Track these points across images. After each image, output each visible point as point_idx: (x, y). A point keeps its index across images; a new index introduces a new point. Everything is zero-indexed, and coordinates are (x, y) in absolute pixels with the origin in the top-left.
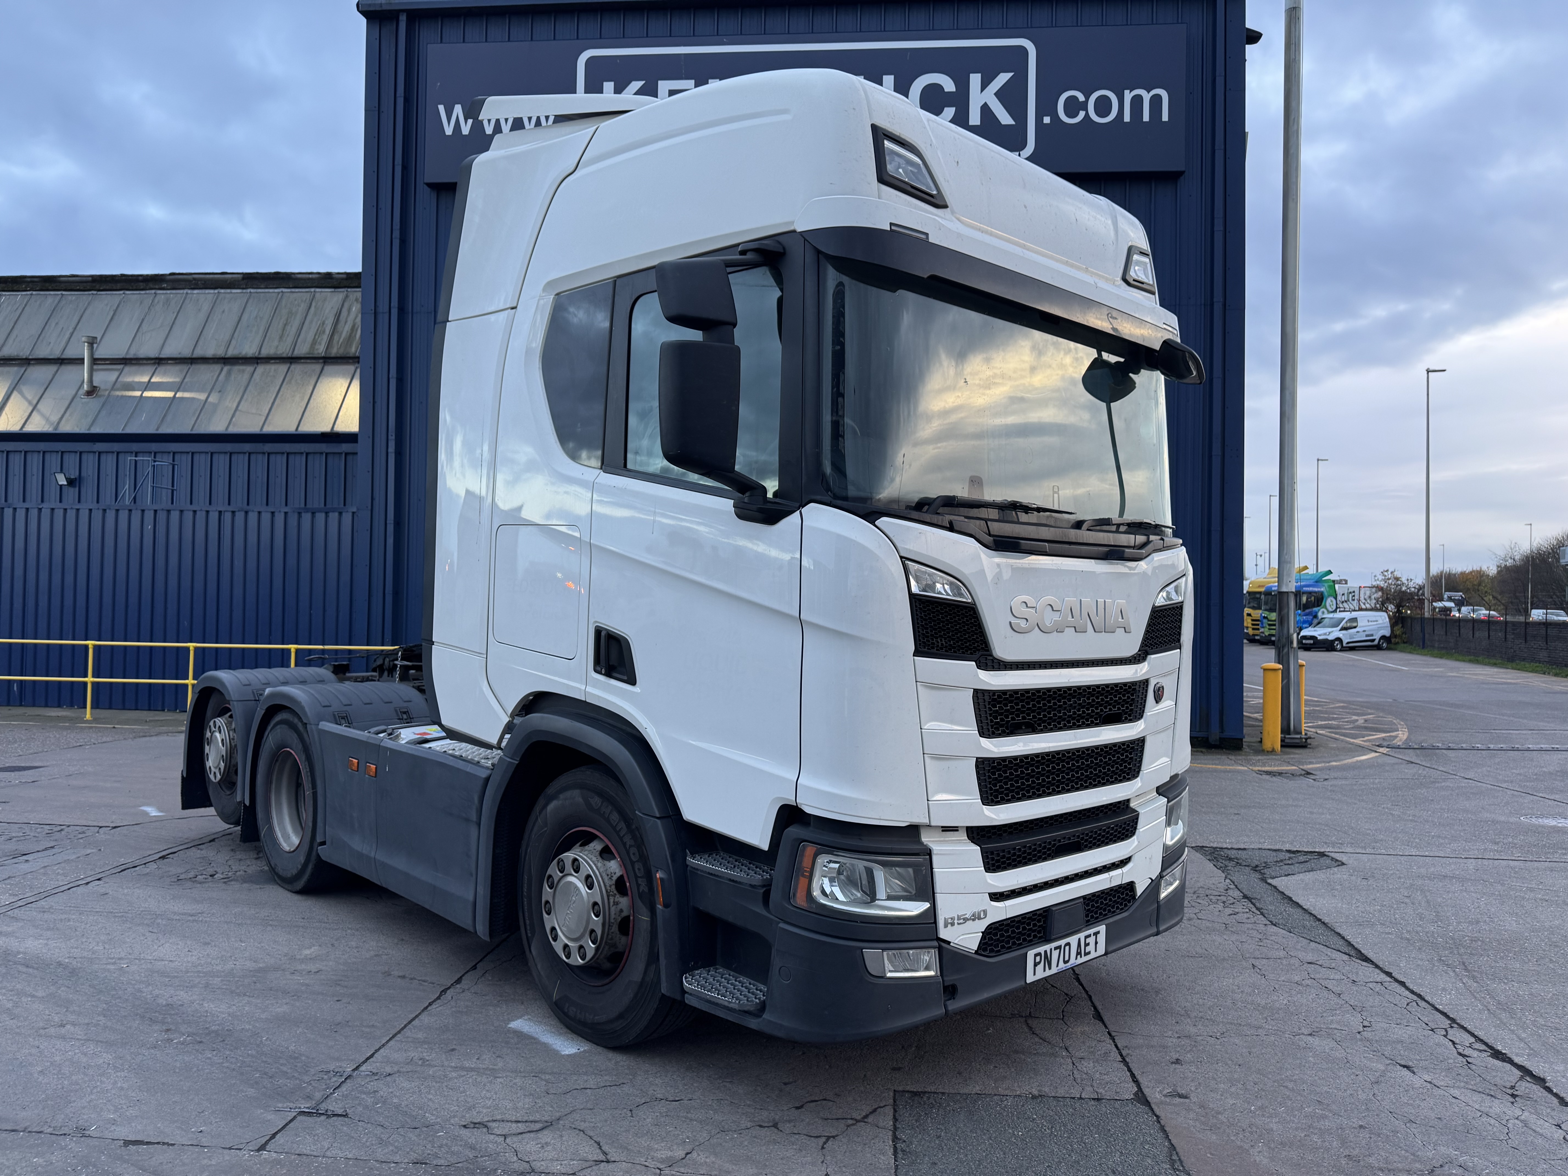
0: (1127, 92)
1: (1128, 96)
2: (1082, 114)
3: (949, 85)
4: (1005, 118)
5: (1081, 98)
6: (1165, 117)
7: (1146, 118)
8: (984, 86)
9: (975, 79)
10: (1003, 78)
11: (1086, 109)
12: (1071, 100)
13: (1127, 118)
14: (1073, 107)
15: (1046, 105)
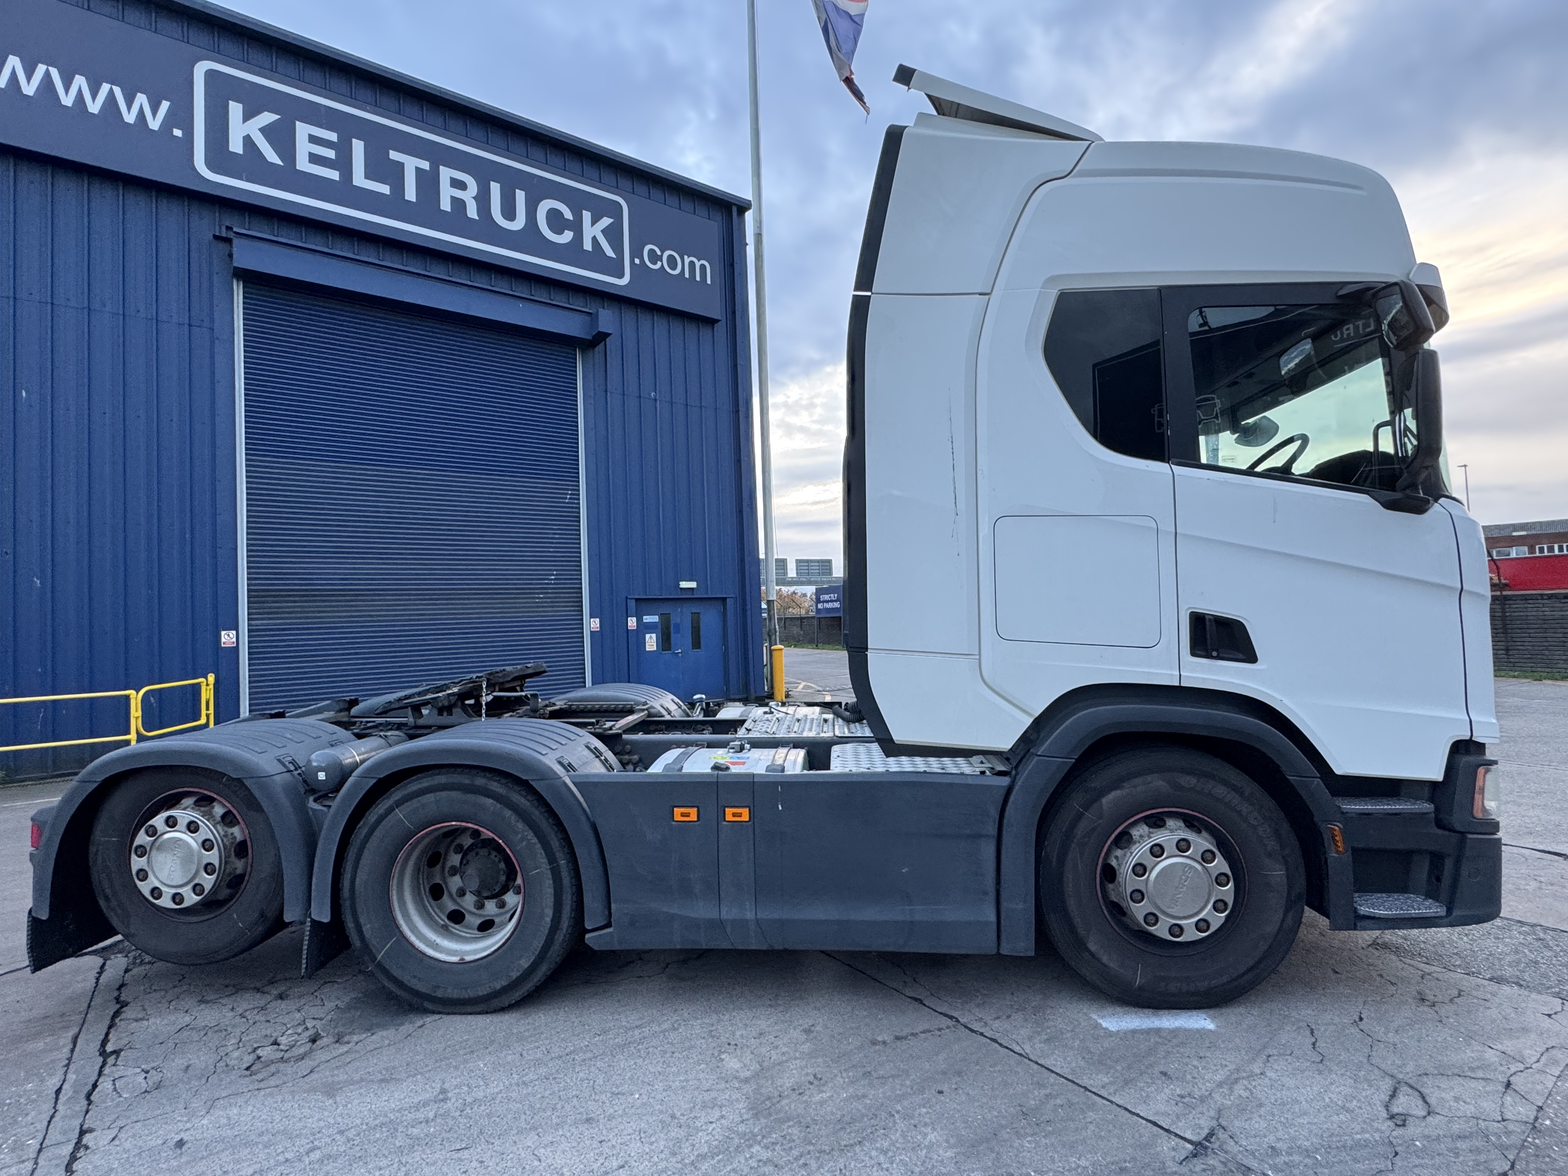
0: (686, 257)
1: (687, 260)
2: (659, 263)
3: (568, 215)
4: (610, 253)
5: (659, 253)
6: (709, 282)
7: (698, 279)
8: (593, 224)
9: (587, 216)
10: (606, 221)
11: (662, 261)
12: (652, 252)
13: (687, 275)
14: (654, 257)
15: (636, 252)
